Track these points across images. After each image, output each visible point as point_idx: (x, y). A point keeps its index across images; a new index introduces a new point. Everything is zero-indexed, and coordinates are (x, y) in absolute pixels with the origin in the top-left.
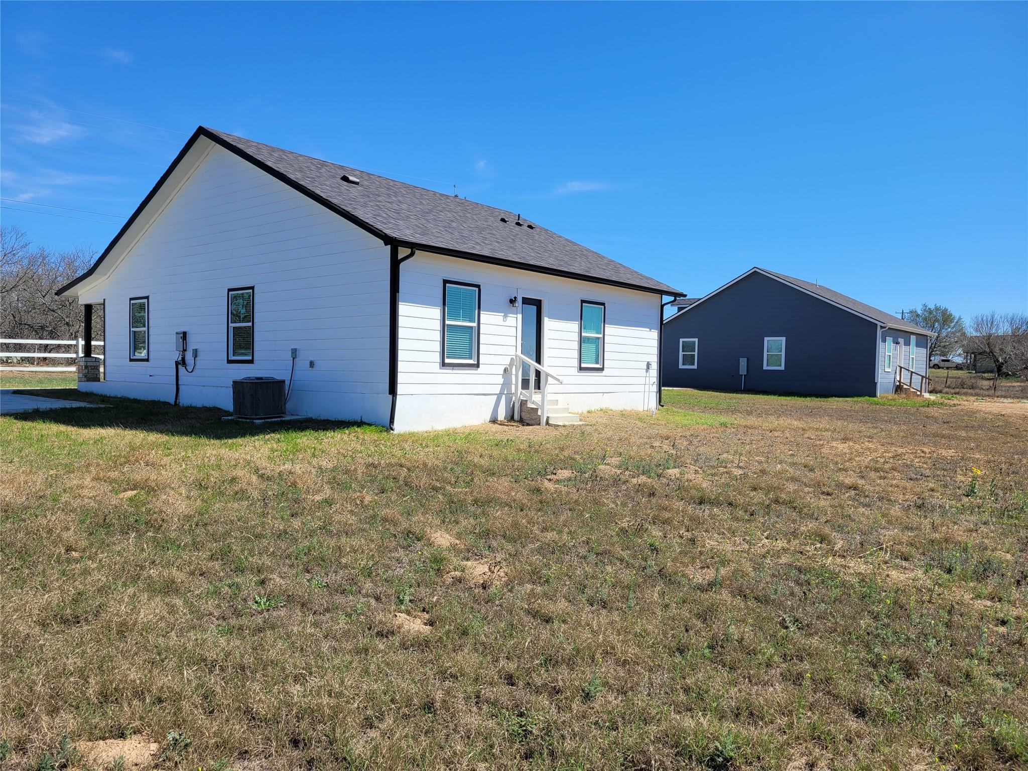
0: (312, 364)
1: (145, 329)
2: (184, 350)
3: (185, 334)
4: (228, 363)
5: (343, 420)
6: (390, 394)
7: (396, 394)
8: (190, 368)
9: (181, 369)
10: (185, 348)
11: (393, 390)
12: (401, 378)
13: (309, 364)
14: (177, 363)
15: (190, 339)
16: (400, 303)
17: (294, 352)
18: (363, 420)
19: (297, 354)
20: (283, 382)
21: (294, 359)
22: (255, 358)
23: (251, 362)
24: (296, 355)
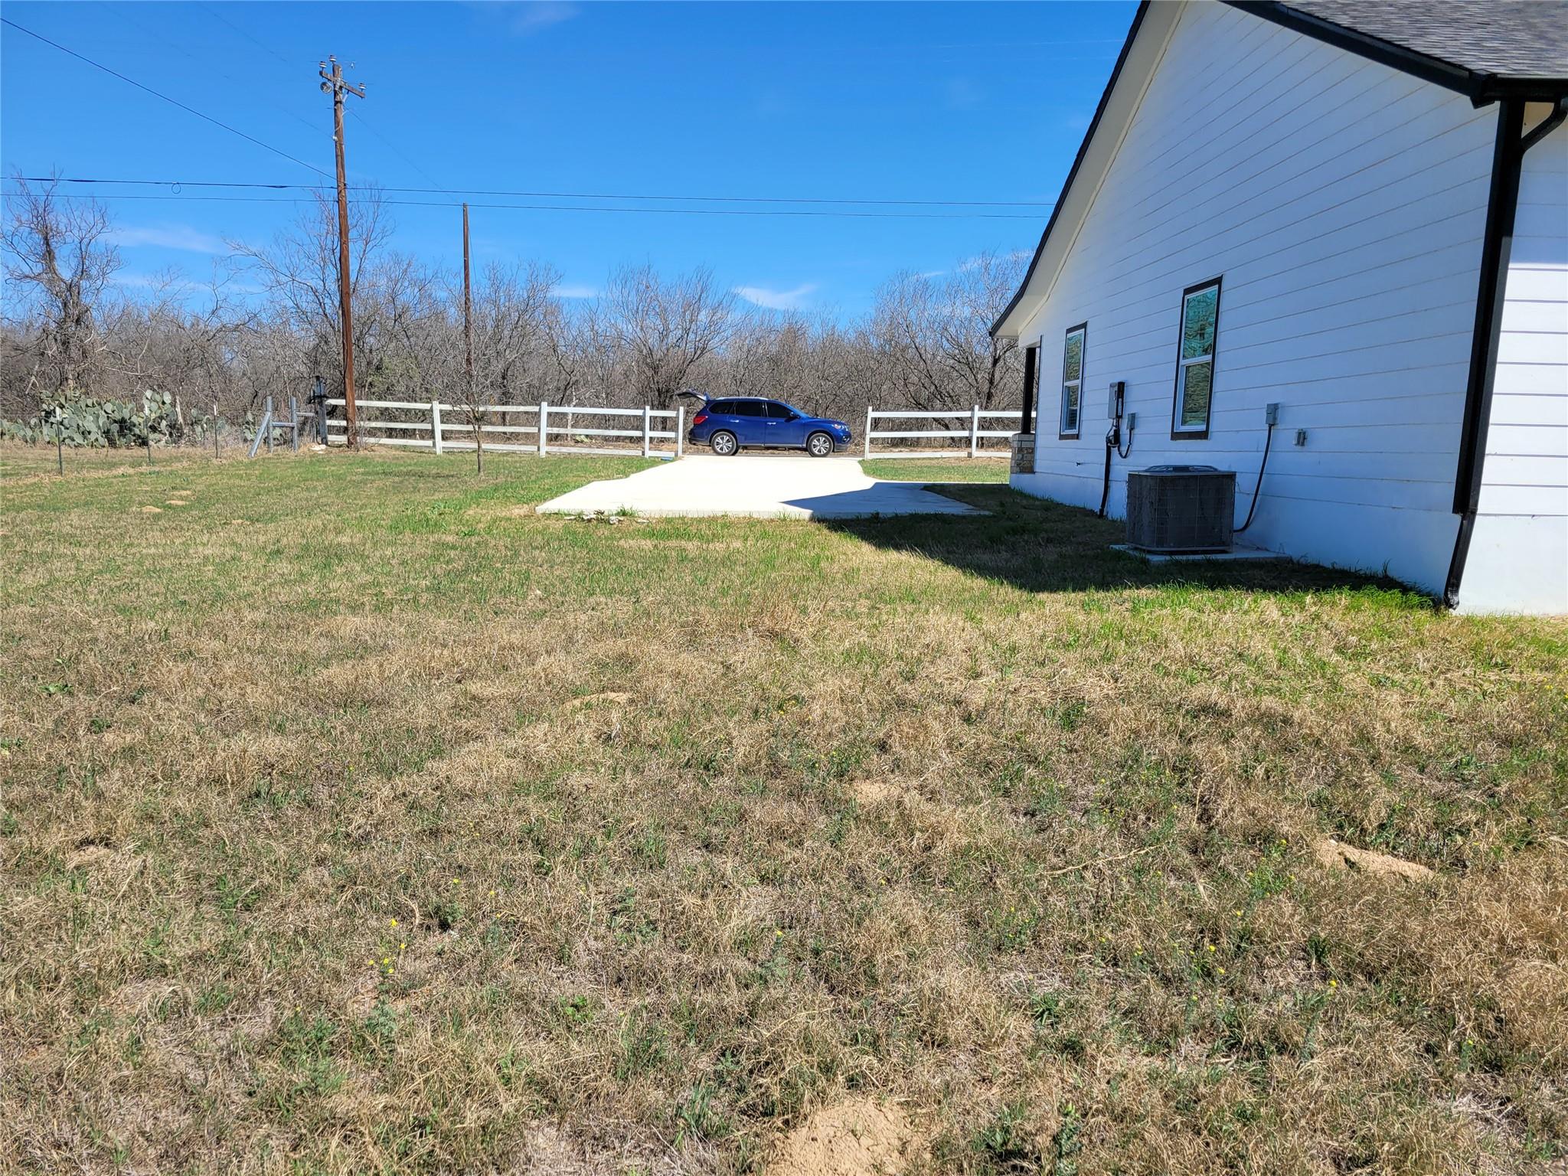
0: (1302, 438)
1: (1078, 382)
2: (1119, 417)
3: (1121, 387)
4: (1173, 438)
5: (1346, 568)
6: (1455, 511)
7: (1474, 513)
8: (1124, 449)
9: (1115, 451)
10: (1120, 413)
11: (1465, 501)
12: (1491, 470)
13: (1295, 435)
14: (1108, 441)
15: (1130, 395)
16: (1511, 265)
17: (1273, 411)
18: (1390, 574)
19: (1279, 417)
20: (1231, 477)
21: (1270, 426)
22: (1211, 429)
23: (1203, 435)
24: (1275, 419)
